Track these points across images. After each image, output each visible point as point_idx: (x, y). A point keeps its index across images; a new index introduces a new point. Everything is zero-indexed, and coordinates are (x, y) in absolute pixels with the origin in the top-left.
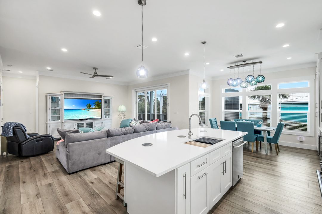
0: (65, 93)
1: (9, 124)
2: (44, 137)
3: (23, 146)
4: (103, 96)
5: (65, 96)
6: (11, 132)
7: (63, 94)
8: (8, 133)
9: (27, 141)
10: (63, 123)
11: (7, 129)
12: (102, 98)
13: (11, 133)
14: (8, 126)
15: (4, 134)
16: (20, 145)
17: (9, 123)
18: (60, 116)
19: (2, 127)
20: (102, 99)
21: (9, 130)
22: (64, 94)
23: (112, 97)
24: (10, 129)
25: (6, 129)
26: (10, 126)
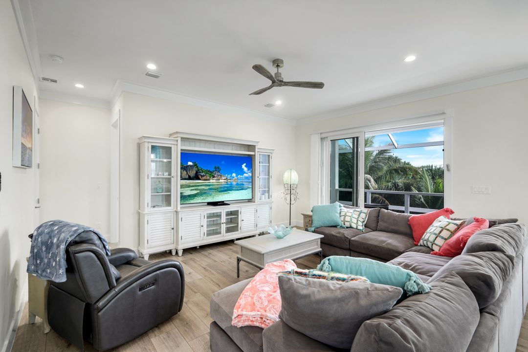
0: (182, 138)
1: (52, 231)
2: (158, 272)
3: (100, 314)
4: (257, 147)
5: (181, 146)
6: (60, 267)
7: (177, 141)
8: (49, 265)
9: (113, 293)
10: (176, 212)
11: (48, 251)
12: (254, 151)
13: (61, 271)
14: (50, 237)
15: (36, 265)
16: (89, 311)
17: (54, 224)
18: (170, 195)
19: (31, 236)
20: (255, 155)
21: (54, 256)
22: (179, 139)
23: (273, 150)
24: (54, 250)
25: (44, 249)
26: (55, 240)
